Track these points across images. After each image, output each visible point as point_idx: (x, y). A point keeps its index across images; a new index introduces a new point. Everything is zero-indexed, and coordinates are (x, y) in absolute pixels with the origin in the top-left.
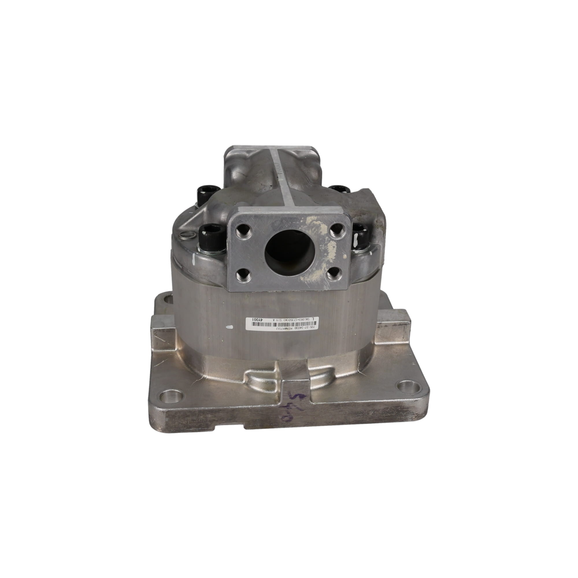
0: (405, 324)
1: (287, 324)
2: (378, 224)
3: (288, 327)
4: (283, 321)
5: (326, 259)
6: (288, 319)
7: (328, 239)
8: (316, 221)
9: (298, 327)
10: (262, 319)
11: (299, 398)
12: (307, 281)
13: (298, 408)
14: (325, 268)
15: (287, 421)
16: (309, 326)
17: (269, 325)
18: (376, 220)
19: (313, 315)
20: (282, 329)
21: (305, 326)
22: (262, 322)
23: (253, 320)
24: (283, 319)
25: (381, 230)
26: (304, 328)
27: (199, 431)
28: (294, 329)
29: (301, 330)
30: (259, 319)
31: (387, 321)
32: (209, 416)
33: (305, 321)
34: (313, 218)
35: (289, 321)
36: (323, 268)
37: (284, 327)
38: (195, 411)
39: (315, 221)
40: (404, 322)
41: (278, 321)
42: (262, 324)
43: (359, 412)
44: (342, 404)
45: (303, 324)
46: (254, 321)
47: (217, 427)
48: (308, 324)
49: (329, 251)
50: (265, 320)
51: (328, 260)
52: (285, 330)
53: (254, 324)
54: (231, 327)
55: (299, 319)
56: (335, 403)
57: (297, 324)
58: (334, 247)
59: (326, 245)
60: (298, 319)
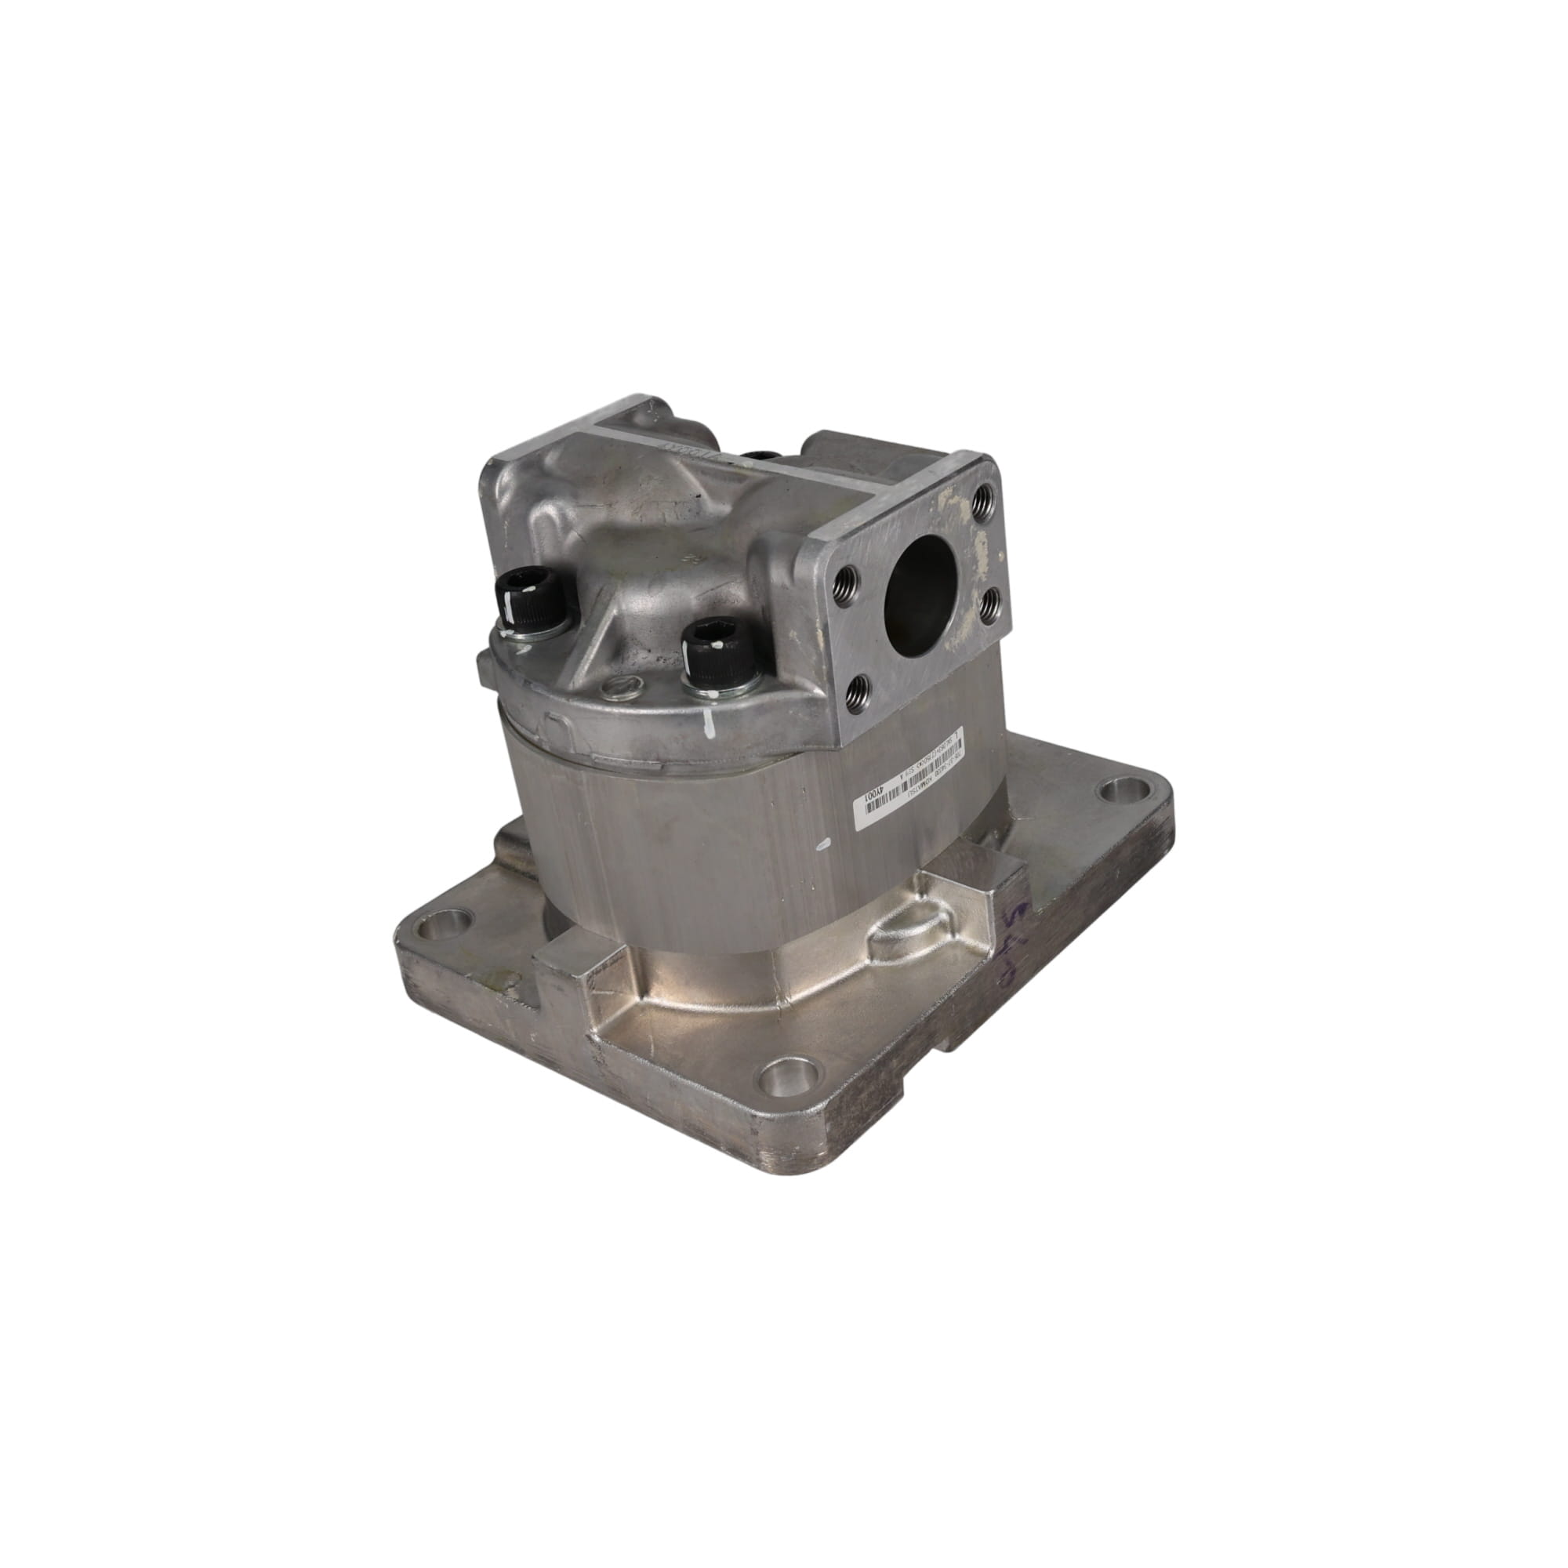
1: (924, 773)
3: (925, 780)
4: (916, 769)
5: (976, 578)
6: (923, 759)
7: (973, 530)
8: (953, 499)
9: (939, 768)
10: (882, 786)
11: (1019, 915)
13: (1019, 940)
14: (977, 598)
15: (1008, 983)
16: (953, 757)
17: (894, 793)
19: (955, 727)
20: (916, 790)
21: (947, 762)
22: (884, 793)
23: (866, 800)
24: (915, 766)
26: (947, 767)
27: (884, 1113)
28: (933, 778)
29: (943, 774)
30: (876, 789)
32: (894, 1063)
33: (946, 747)
34: (947, 493)
35: (925, 763)
36: (975, 600)
37: (919, 784)
39: (950, 498)
41: (907, 775)
42: (884, 800)
45: (945, 757)
46: (869, 801)
47: (910, 1080)
48: (950, 752)
49: (978, 558)
50: (888, 786)
51: (980, 578)
52: (921, 790)
53: (869, 808)
54: (827, 843)
55: (939, 748)
56: (1065, 889)
57: (938, 763)
58: (984, 544)
59: (973, 544)
60: (936, 750)
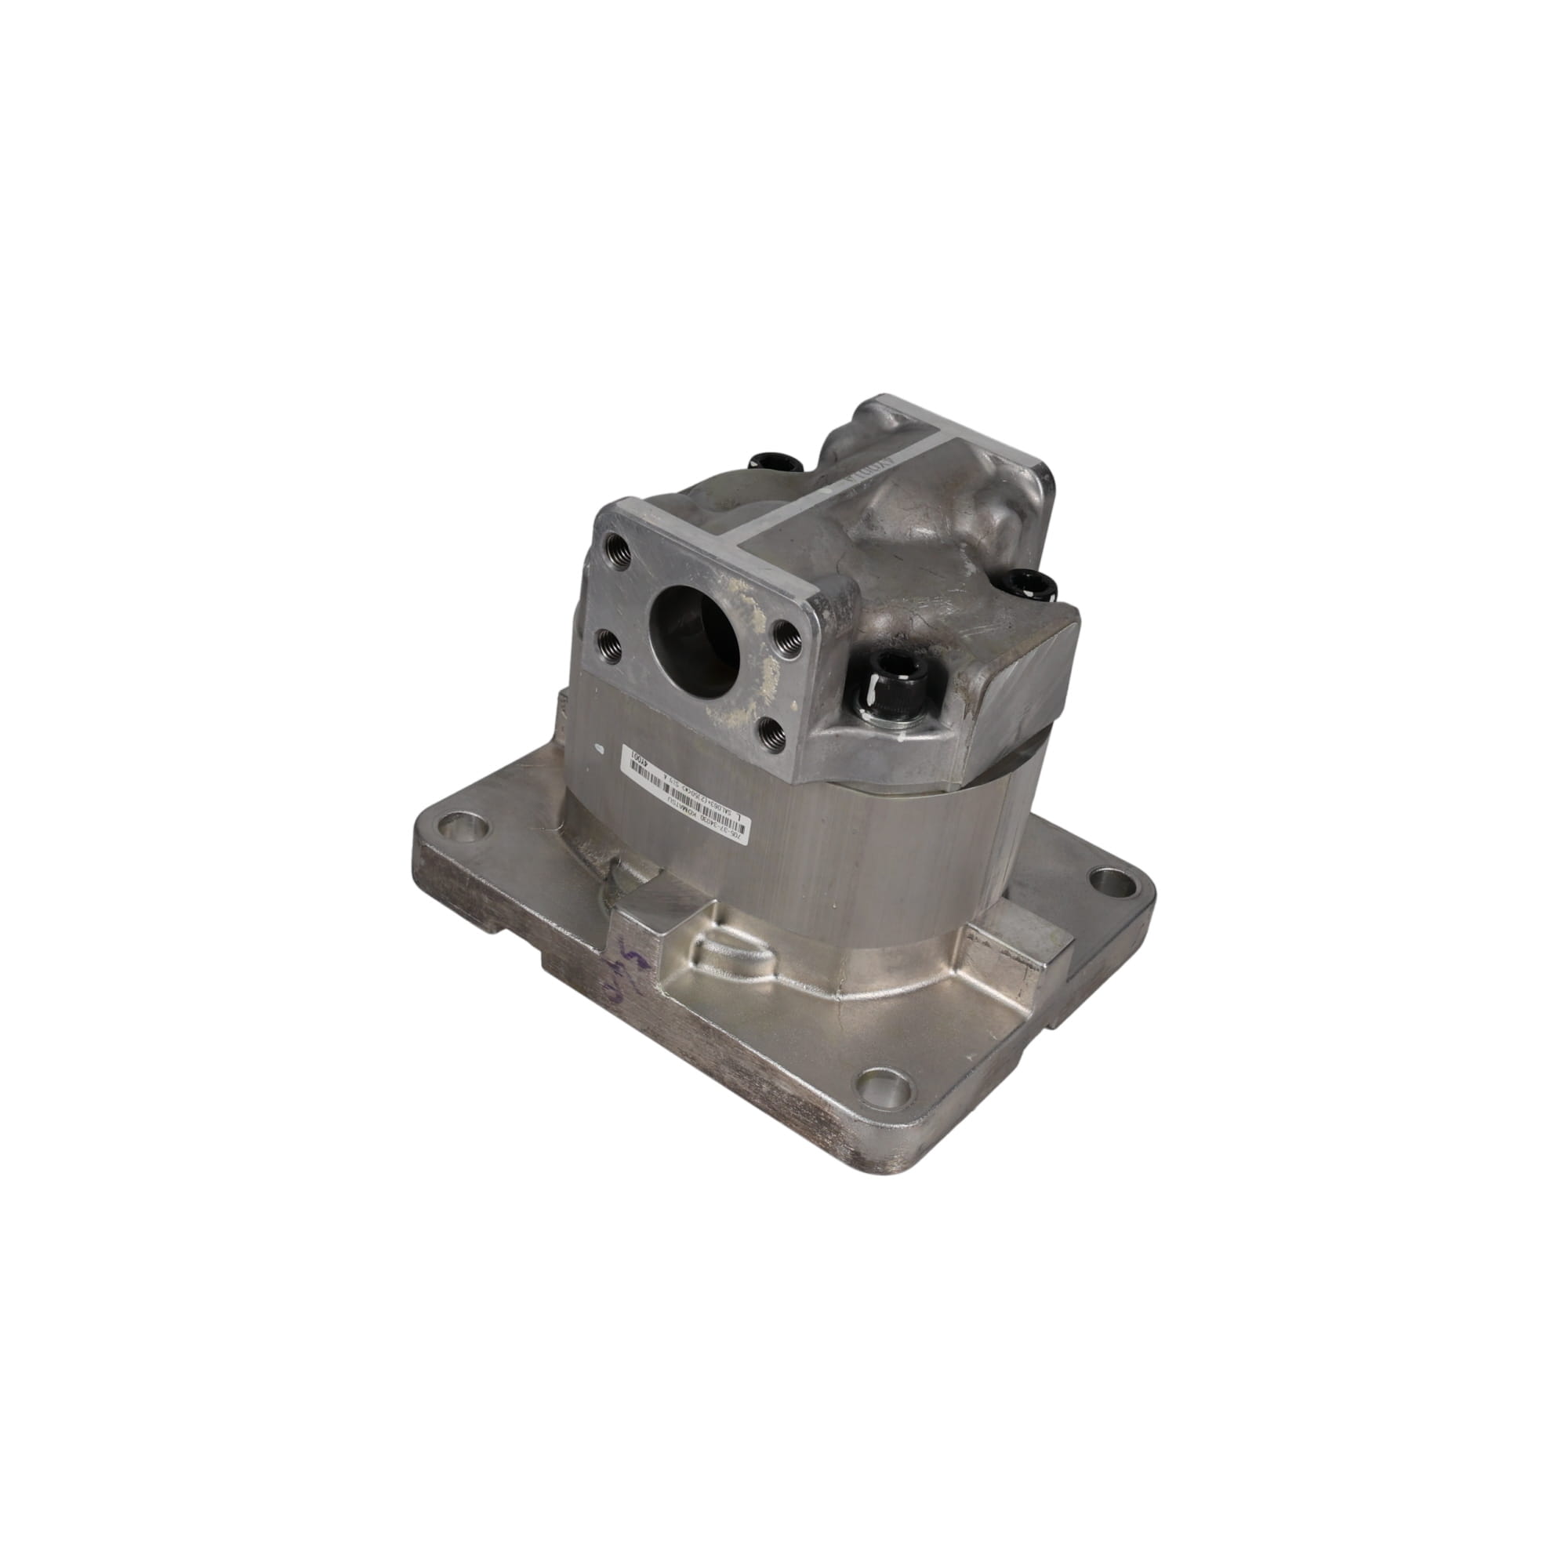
0: (1027, 964)
1: (688, 801)
2: (959, 681)
3: (689, 808)
4: (680, 787)
5: (758, 694)
6: (691, 790)
7: (765, 648)
8: (747, 596)
9: (708, 817)
10: (648, 762)
11: (637, 963)
12: (717, 722)
13: (633, 982)
14: (753, 711)
15: (611, 999)
16: (730, 830)
17: (656, 781)
18: (961, 671)
19: (741, 810)
20: (677, 805)
21: (720, 825)
22: (646, 768)
23: (633, 756)
24: (681, 785)
25: (961, 699)
26: (718, 828)
28: (698, 818)
29: (711, 827)
30: (642, 758)
31: (996, 934)
32: (486, 899)
33: (721, 812)
34: (742, 585)
35: (692, 795)
36: (750, 712)
37: (681, 803)
38: (464, 874)
39: (744, 593)
40: (1028, 957)
41: (672, 782)
42: (646, 774)
43: (743, 1070)
44: (714, 1029)
45: (718, 817)
46: (633, 759)
47: (506, 934)
48: (727, 822)
49: (764, 678)
50: (651, 768)
51: (761, 697)
52: (681, 810)
53: (634, 765)
54: (601, 749)
55: (711, 801)
56: (701, 1018)
57: (706, 811)
58: (775, 673)
59: (760, 659)
60: (708, 799)
